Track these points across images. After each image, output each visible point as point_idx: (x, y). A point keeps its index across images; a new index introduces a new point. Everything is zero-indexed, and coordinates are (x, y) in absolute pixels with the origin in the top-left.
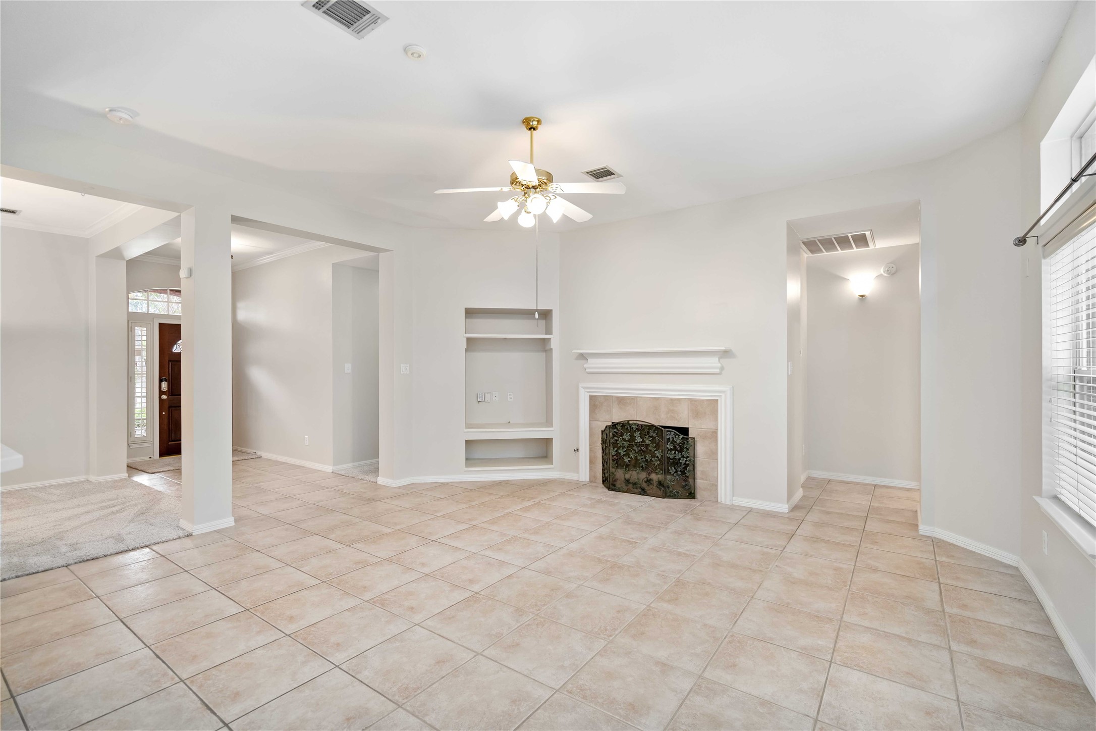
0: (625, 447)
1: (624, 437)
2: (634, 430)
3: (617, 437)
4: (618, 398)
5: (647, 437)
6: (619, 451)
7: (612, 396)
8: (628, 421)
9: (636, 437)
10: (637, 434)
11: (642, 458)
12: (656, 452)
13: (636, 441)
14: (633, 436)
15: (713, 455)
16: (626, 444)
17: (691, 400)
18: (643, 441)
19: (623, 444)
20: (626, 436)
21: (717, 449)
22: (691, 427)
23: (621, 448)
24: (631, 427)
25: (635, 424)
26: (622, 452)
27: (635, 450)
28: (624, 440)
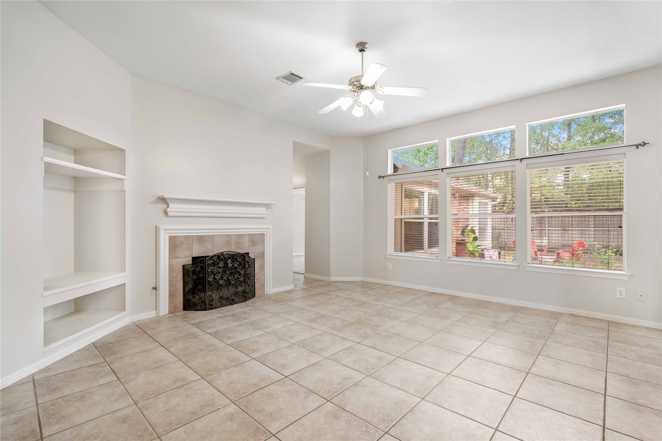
0: (219, 273)
1: (219, 265)
2: (227, 258)
3: (213, 266)
4: (197, 236)
5: (236, 262)
6: (216, 277)
7: (192, 236)
8: (222, 253)
9: (228, 263)
10: (229, 261)
11: (232, 278)
12: (241, 272)
13: (229, 267)
14: (226, 264)
15: (262, 267)
16: (220, 270)
17: (250, 235)
18: (233, 266)
19: (218, 271)
20: (221, 264)
21: (264, 263)
22: (250, 252)
23: (217, 274)
24: (224, 256)
25: (227, 254)
26: (218, 277)
27: (227, 274)
28: (220, 267)
